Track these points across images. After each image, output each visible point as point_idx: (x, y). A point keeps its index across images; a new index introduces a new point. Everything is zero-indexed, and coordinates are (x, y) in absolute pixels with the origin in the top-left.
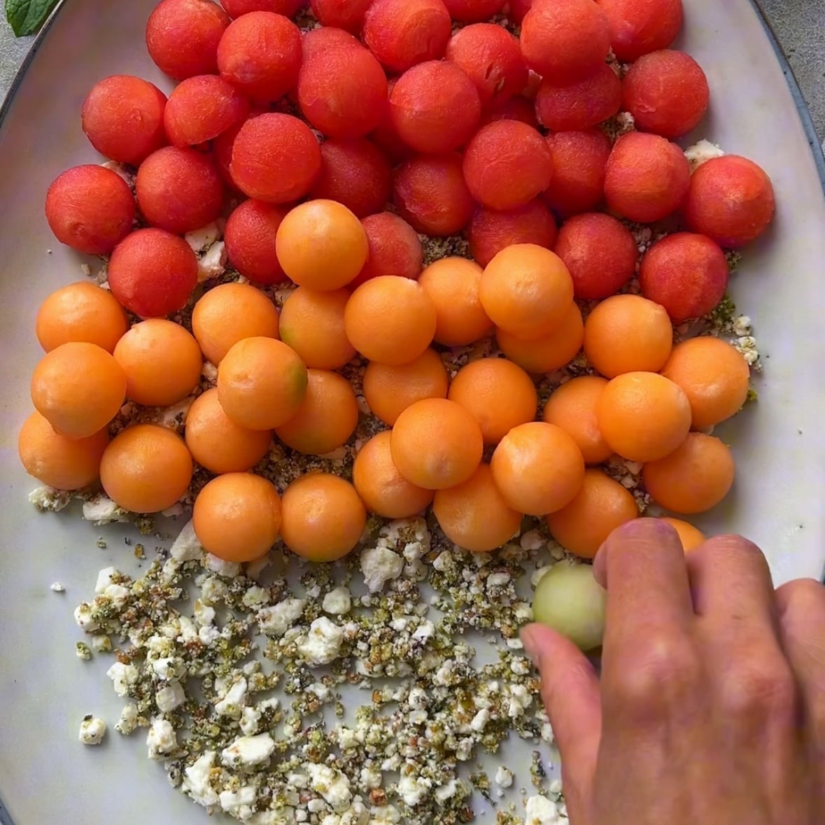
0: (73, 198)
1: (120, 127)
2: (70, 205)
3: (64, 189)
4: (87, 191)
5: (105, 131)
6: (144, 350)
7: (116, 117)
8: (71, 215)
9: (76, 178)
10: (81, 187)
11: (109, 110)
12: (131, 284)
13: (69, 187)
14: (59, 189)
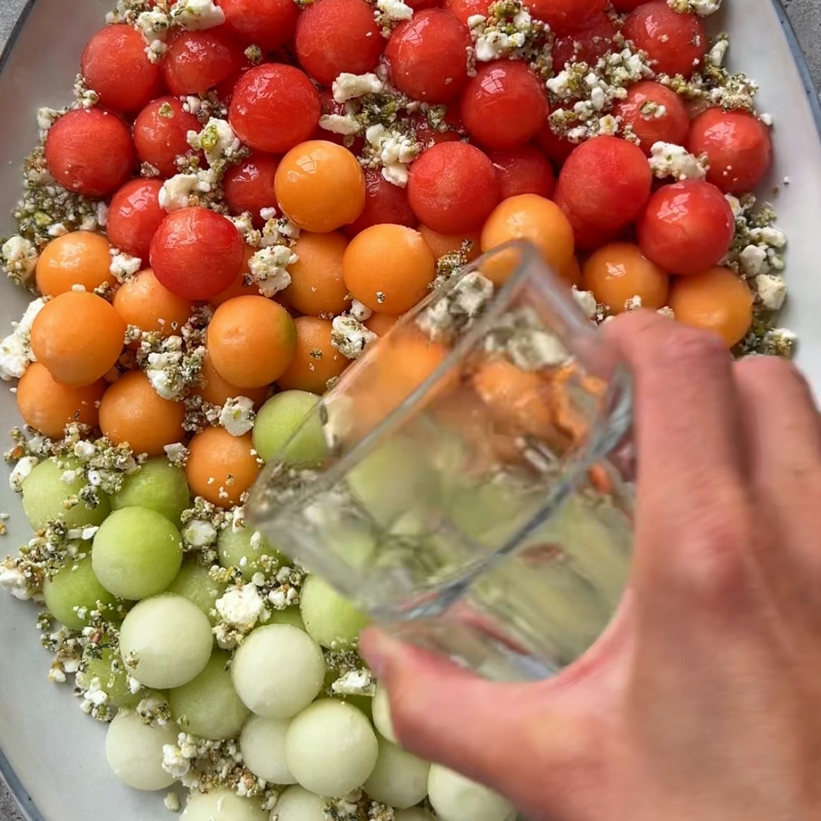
0: (75, 141)
1: (119, 76)
2: (71, 147)
3: (65, 132)
4: (88, 134)
5: (103, 80)
6: (144, 299)
7: (115, 66)
8: (71, 158)
9: (78, 121)
10: (82, 130)
11: (108, 59)
12: (131, 233)
13: (71, 129)
14: (60, 131)
